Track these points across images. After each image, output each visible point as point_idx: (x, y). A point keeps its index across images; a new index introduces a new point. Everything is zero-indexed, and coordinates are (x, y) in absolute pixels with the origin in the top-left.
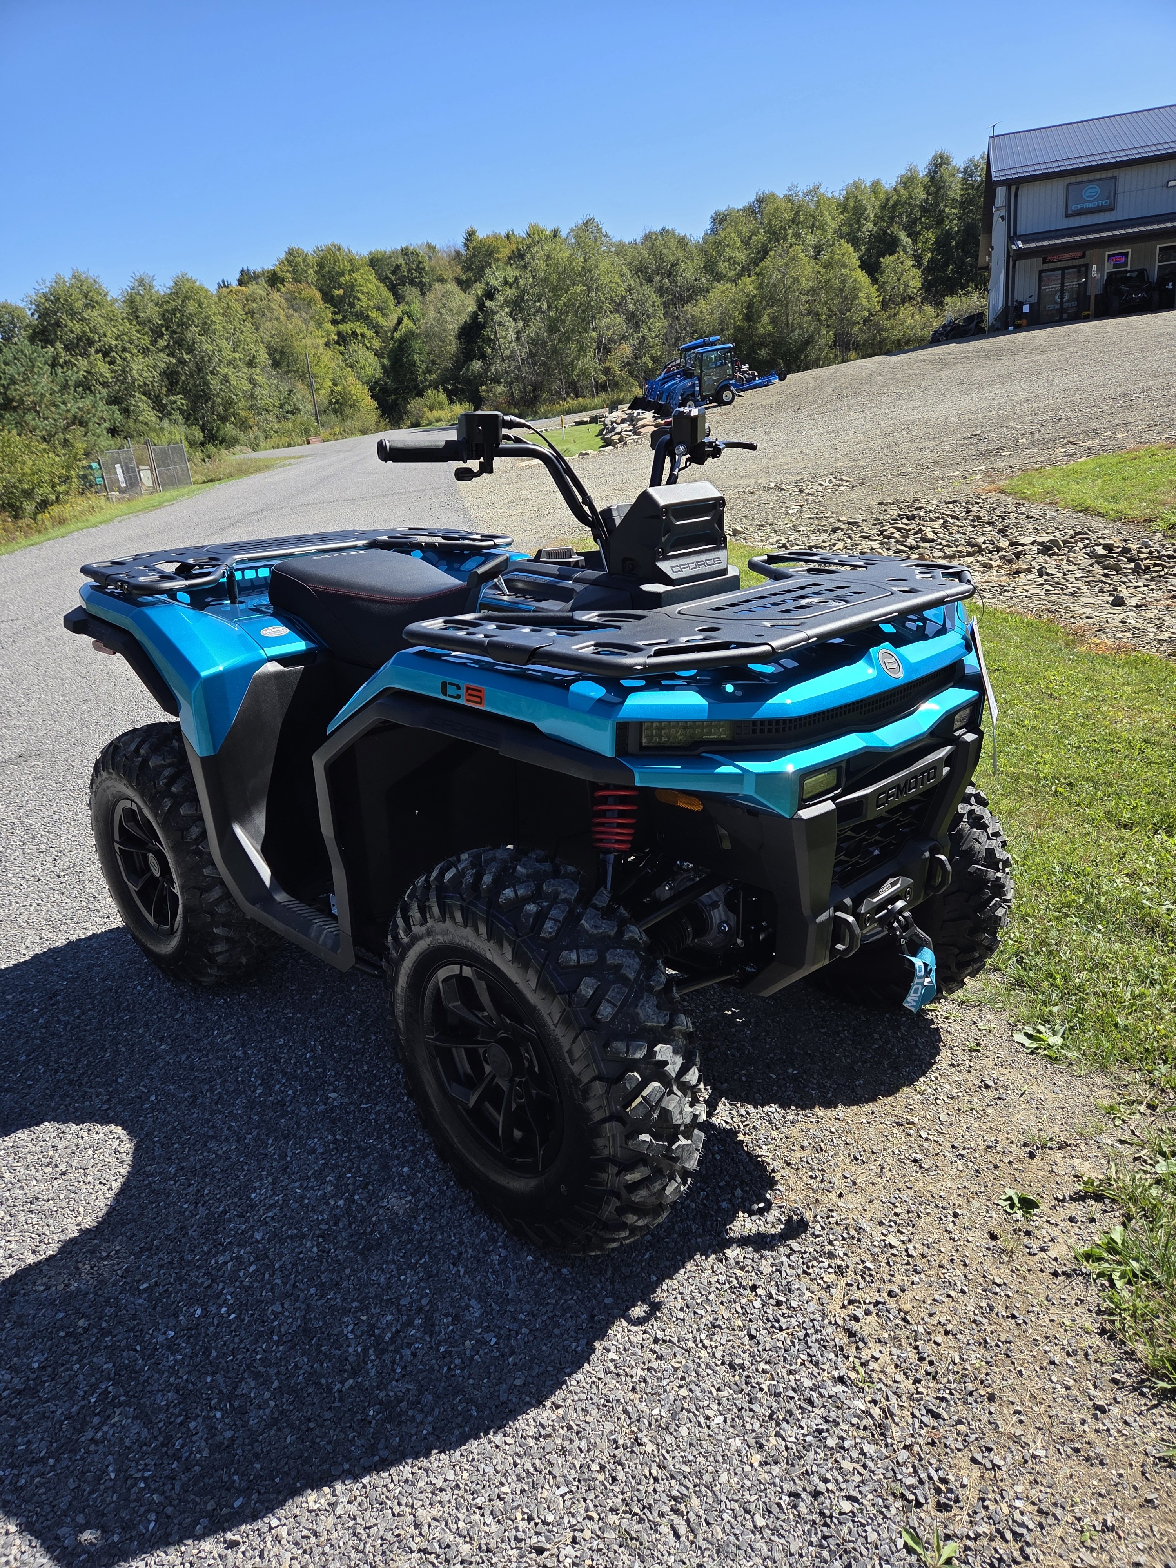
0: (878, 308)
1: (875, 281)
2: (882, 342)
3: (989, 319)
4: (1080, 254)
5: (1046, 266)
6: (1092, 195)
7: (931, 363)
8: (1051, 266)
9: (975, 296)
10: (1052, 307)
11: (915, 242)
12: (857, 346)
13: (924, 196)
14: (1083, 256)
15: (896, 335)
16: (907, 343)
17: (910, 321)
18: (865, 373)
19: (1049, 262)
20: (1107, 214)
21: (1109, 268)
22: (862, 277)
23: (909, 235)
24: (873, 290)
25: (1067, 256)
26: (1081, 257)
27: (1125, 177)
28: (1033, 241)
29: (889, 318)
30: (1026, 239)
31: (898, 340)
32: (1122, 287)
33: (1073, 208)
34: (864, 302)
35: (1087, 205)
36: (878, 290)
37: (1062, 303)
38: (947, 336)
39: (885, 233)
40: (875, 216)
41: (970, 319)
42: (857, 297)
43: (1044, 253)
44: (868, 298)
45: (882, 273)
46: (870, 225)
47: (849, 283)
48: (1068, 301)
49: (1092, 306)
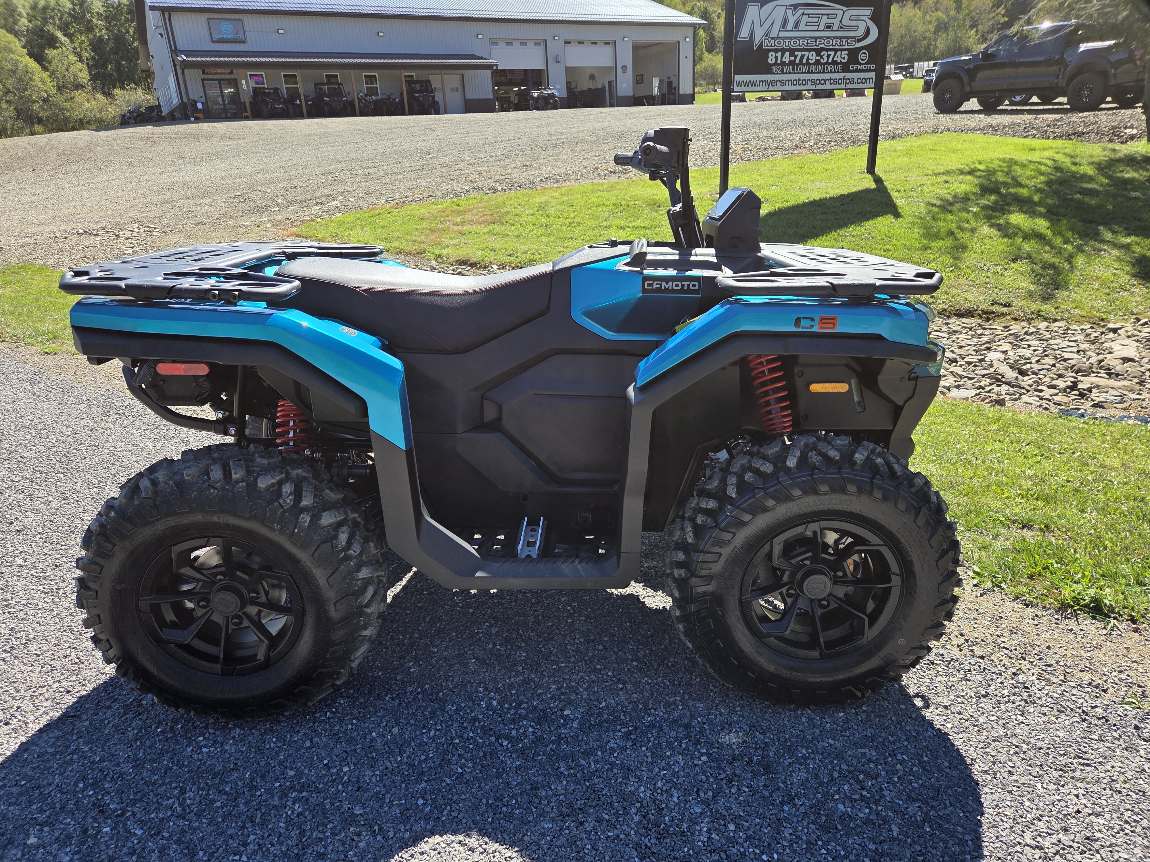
0: (54, 91)
1: (45, 69)
2: (66, 120)
3: (165, 111)
4: (229, 71)
5: (206, 76)
6: (227, 29)
7: (141, 139)
8: (210, 76)
9: (139, 91)
10: (218, 107)
11: (72, 41)
12: (40, 121)
13: (71, 6)
14: (232, 73)
15: (77, 115)
16: (88, 123)
17: (86, 105)
18: (82, 144)
19: (207, 74)
20: (242, 45)
21: (252, 84)
22: (33, 65)
23: (65, 35)
24: (45, 75)
25: (220, 71)
26: (230, 73)
27: (249, 21)
28: (193, 56)
29: (67, 100)
30: (188, 53)
31: (80, 119)
32: (267, 99)
33: (216, 37)
34: (40, 85)
35: (225, 36)
36: (50, 76)
37: (224, 105)
38: (135, 119)
39: (42, 30)
40: (28, 14)
41: (151, 109)
42: (31, 79)
43: (203, 67)
44: (43, 82)
45: (50, 62)
46: (24, 21)
47: (21, 66)
48: (228, 104)
49: (249, 110)
